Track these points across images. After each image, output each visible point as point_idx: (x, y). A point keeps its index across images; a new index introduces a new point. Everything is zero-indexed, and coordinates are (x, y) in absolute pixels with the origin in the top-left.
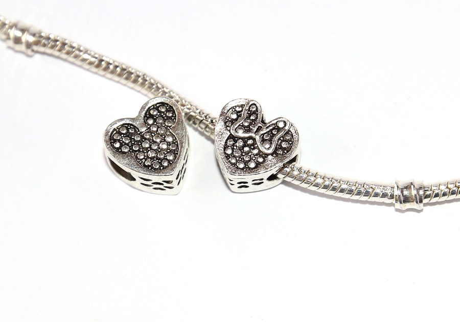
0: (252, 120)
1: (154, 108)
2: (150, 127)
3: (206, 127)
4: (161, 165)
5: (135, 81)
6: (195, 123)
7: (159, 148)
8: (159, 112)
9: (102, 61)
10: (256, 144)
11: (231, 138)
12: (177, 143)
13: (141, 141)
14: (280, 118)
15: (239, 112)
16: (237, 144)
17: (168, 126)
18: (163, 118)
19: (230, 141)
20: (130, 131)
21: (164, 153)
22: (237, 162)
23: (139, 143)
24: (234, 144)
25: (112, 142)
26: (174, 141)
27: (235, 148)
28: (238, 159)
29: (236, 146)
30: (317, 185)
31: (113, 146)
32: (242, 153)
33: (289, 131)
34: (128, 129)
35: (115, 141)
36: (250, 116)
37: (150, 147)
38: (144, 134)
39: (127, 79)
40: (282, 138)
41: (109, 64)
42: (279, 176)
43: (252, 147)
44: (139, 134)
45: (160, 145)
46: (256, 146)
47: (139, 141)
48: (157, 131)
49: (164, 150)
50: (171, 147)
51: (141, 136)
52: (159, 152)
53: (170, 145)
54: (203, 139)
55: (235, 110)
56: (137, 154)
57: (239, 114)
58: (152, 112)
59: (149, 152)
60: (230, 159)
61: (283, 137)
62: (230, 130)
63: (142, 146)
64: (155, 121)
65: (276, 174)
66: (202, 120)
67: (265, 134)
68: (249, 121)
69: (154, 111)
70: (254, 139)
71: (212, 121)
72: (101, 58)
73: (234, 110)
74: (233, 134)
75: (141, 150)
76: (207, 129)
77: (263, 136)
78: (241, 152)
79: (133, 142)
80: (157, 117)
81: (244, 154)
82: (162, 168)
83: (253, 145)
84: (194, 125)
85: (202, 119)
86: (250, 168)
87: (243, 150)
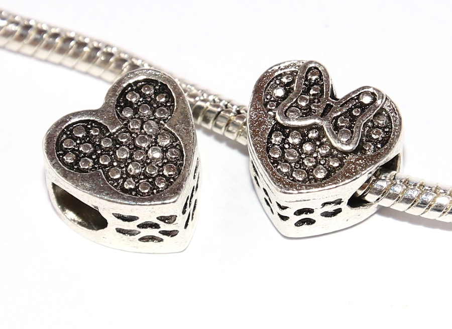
0: (314, 95)
1: (132, 90)
2: (129, 122)
3: (227, 125)
4: (154, 187)
5: (91, 59)
6: (206, 120)
7: (148, 158)
8: (143, 95)
9: (28, 27)
10: (325, 136)
11: (277, 130)
12: (180, 146)
13: (114, 149)
14: (363, 88)
15: (289, 84)
16: (290, 140)
17: (160, 119)
18: (151, 105)
19: (276, 136)
20: (92, 132)
21: (157, 165)
22: (292, 171)
23: (110, 152)
24: (283, 140)
25: (60, 154)
26: (175, 144)
27: (287, 146)
28: (293, 165)
29: (289, 144)
30: (439, 208)
31: (63, 161)
32: (300, 154)
33: (382, 109)
34: (87, 130)
35: (66, 152)
36: (309, 90)
37: (131, 158)
38: (117, 136)
39: (76, 55)
40: (369, 124)
41: (41, 32)
42: (370, 197)
43: (318, 143)
44: (109, 136)
45: (150, 152)
46: (325, 140)
47: (110, 148)
48: (142, 128)
49: (158, 160)
50: (168, 154)
51: (112, 139)
52: (148, 164)
53: (166, 151)
54: (223, 147)
55: (281, 82)
56: (108, 172)
57: (288, 87)
58: (128, 97)
59: (130, 166)
60: (279, 167)
61: (372, 121)
62: (274, 116)
63: (116, 157)
64: (136, 111)
65: (363, 195)
66: (219, 113)
67: (339, 116)
68: (308, 97)
69: (134, 95)
70: (320, 129)
71: (238, 112)
72: (26, 23)
73: (278, 82)
74: (281, 122)
75: (115, 164)
76: (230, 128)
77: (336, 121)
78: (298, 152)
79: (99, 152)
80: (140, 105)
81: (303, 156)
82: (155, 191)
83: (318, 138)
84: (204, 125)
85: (219, 110)
86: (316, 180)
87: (302, 150)
